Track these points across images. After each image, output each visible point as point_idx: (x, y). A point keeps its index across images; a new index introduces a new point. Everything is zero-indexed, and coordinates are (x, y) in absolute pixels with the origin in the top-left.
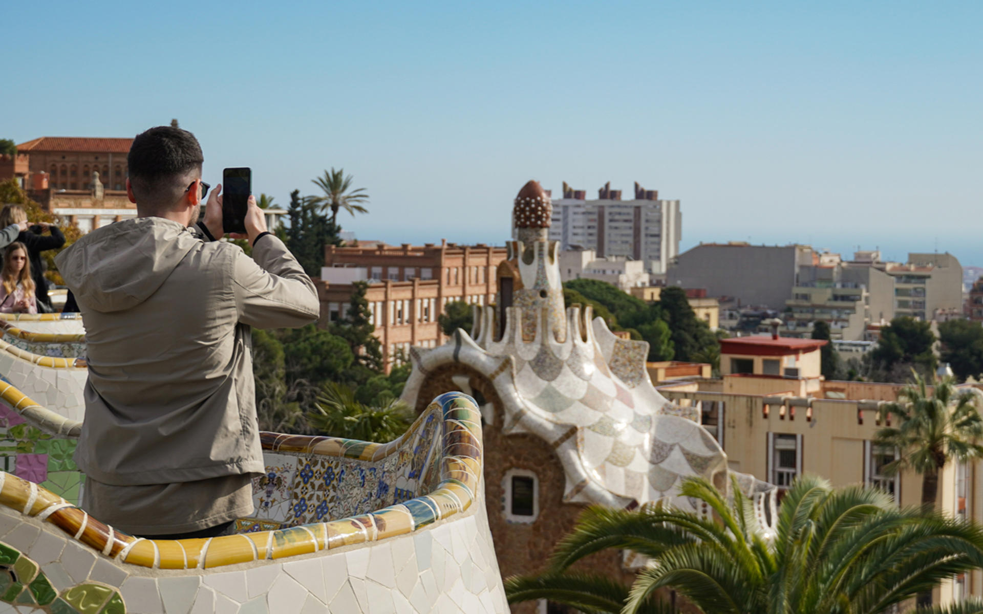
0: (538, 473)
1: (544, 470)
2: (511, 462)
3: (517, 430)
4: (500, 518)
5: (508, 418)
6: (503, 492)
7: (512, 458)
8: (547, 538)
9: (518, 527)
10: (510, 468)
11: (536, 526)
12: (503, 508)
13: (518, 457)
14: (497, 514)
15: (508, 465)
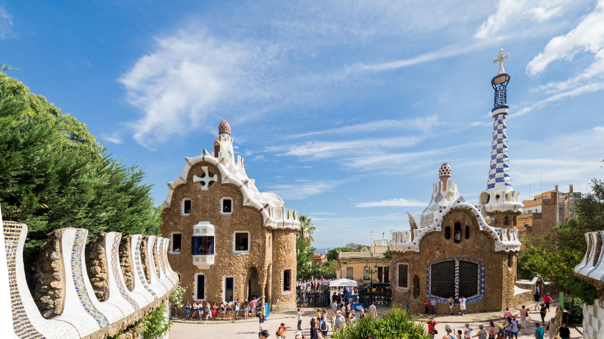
0: (233, 197)
1: (235, 196)
2: (224, 194)
3: (226, 182)
4: (220, 213)
5: (223, 178)
6: (220, 204)
7: (224, 192)
8: (236, 218)
9: (225, 216)
10: (223, 196)
11: (232, 215)
12: (220, 210)
13: (226, 192)
14: (218, 212)
15: (223, 195)
